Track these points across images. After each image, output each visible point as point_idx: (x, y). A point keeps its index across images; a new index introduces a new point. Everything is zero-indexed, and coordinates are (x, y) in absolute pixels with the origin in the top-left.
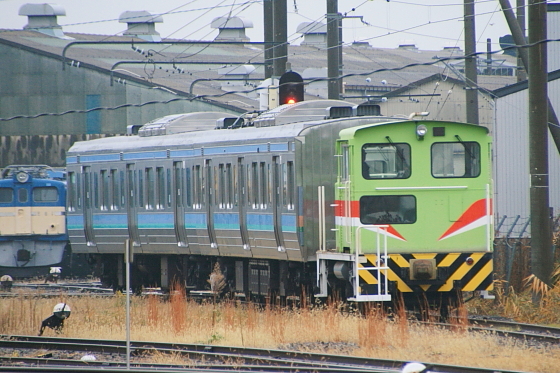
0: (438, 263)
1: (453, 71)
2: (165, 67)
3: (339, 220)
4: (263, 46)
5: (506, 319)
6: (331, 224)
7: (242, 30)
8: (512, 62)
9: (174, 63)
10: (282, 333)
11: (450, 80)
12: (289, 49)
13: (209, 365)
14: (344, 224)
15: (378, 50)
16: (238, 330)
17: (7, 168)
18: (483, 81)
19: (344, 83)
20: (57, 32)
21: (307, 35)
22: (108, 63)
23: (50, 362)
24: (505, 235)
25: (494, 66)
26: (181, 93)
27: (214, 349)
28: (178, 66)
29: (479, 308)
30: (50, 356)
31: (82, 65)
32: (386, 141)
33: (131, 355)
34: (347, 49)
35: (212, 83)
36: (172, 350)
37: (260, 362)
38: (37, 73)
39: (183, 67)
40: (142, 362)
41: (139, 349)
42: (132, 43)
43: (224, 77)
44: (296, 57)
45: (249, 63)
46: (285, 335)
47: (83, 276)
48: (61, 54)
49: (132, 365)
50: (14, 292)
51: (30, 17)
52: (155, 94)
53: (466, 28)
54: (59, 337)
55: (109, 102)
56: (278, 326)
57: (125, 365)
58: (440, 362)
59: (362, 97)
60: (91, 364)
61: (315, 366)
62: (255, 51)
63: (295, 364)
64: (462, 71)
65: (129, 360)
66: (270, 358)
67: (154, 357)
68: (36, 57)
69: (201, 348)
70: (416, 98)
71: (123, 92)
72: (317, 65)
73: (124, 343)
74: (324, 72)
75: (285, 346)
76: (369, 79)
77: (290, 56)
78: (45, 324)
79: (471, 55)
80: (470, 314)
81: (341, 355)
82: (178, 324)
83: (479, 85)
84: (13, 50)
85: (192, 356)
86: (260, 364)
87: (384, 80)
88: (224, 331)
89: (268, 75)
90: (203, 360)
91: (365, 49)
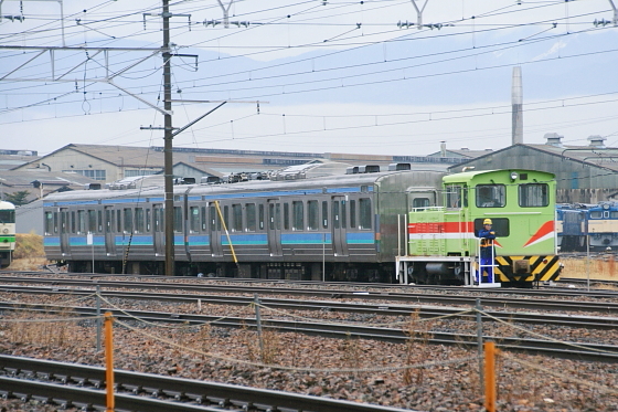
2: (607, 159)
9: (611, 158)
20: (560, 145)
22: (582, 158)
28: (613, 159)
31: (570, 159)
32: (491, 183)
33: (590, 285)
36: (608, 283)
39: (615, 160)
40: (595, 288)
41: (594, 283)
42: (593, 149)
47: (570, 251)
48: (561, 154)
49: (591, 290)
51: (548, 139)
55: (583, 175)
57: (587, 290)
60: (573, 289)
65: (589, 288)
67: (601, 286)
71: (588, 171)
73: (587, 280)
82: (612, 273)
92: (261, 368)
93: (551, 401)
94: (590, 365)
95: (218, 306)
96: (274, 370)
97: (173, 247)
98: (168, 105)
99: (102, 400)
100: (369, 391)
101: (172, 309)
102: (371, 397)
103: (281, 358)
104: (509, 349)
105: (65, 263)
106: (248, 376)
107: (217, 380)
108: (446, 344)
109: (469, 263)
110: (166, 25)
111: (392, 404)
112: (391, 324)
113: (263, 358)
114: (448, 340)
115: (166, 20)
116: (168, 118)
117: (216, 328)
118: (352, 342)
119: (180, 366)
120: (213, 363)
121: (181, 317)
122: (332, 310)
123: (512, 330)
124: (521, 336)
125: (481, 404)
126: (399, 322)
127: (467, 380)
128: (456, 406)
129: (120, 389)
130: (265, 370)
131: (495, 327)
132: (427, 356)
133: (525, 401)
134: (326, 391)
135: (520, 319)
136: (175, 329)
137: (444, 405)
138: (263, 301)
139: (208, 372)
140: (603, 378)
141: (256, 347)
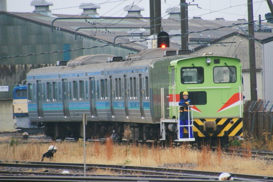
0: (217, 123)
1: (243, 31)
2: (102, 30)
3: (171, 104)
4: (149, 19)
5: (269, 151)
6: (167, 106)
7: (139, 12)
8: (271, 26)
9: (106, 28)
10: (160, 159)
11: (241, 35)
12: (162, 21)
13: (125, 175)
14: (173, 105)
15: (205, 21)
16: (139, 157)
17: (25, 80)
18: (257, 35)
19: (189, 37)
20: (49, 14)
21: (171, 14)
22: (74, 28)
23: (48, 174)
24: (269, 110)
25: (263, 28)
26: (109, 43)
27: (127, 167)
28: (108, 30)
29: (256, 146)
30: (47, 171)
31: (61, 30)
32: (192, 66)
33: (86, 170)
34: (190, 20)
35: (125, 38)
36: (106, 168)
37: (149, 173)
38: (40, 33)
39: (110, 30)
40: (92, 174)
41: (90, 167)
42: (86, 18)
43: (130, 35)
44: (165, 24)
45: (142, 28)
46: (162, 160)
48: (51, 24)
49: (87, 175)
50: (29, 140)
51: (36, 6)
52: (97, 43)
53: (249, 9)
54: (51, 162)
55: (75, 47)
56: (158, 156)
57: (83, 175)
58: (238, 173)
59: (199, 44)
60: (67, 175)
61: (176, 175)
62: (145, 22)
63: (166, 174)
64: (247, 31)
65: (85, 173)
66: (154, 172)
67: (98, 171)
68: (39, 26)
69: (121, 167)
70: (224, 44)
71: (81, 43)
72: (176, 28)
73: (83, 165)
74: (179, 32)
75: (161, 165)
76: (201, 35)
77: (163, 24)
78: (44, 156)
79: (251, 22)
80: (252, 149)
81: (189, 170)
82: (109, 156)
83: (255, 37)
84: (28, 22)
85: (116, 171)
86: (150, 174)
87: (209, 36)
88: (131, 158)
89: (152, 33)
90: (121, 172)
91: (199, 20)
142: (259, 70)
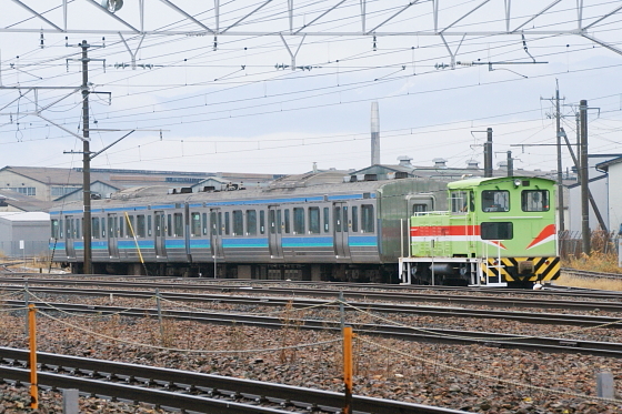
4: (484, 170)
7: (476, 164)
8: (576, 176)
18: (564, 182)
20: (410, 166)
21: (500, 166)
25: (569, 177)
32: (495, 189)
42: (437, 169)
51: (401, 160)
62: (481, 172)
79: (560, 173)
92: (161, 350)
93: (401, 376)
94: (433, 346)
95: (127, 299)
96: (171, 352)
97: (90, 251)
98: (86, 134)
99: (27, 377)
100: (250, 369)
101: (89, 302)
102: (252, 374)
103: (178, 342)
104: (367, 333)
105: (68, 265)
106: (150, 357)
107: (124, 360)
108: (316, 330)
109: (475, 264)
110: (85, 68)
111: (269, 380)
112: (270, 314)
113: (164, 342)
114: (317, 326)
115: (85, 63)
116: (86, 144)
117: (124, 317)
118: (237, 328)
119: (93, 349)
120: (120, 346)
121: (96, 308)
122: (222, 302)
123: (369, 318)
124: (377, 322)
125: (343, 379)
126: (277, 312)
127: (332, 359)
128: (322, 381)
129: (44, 368)
130: (164, 352)
131: (356, 315)
132: (299, 339)
133: (379, 376)
134: (215, 369)
135: (375, 309)
136: (91, 318)
137: (312, 380)
138: (163, 295)
139: (117, 353)
140: (444, 356)
141: (157, 333)
142: (566, 208)
